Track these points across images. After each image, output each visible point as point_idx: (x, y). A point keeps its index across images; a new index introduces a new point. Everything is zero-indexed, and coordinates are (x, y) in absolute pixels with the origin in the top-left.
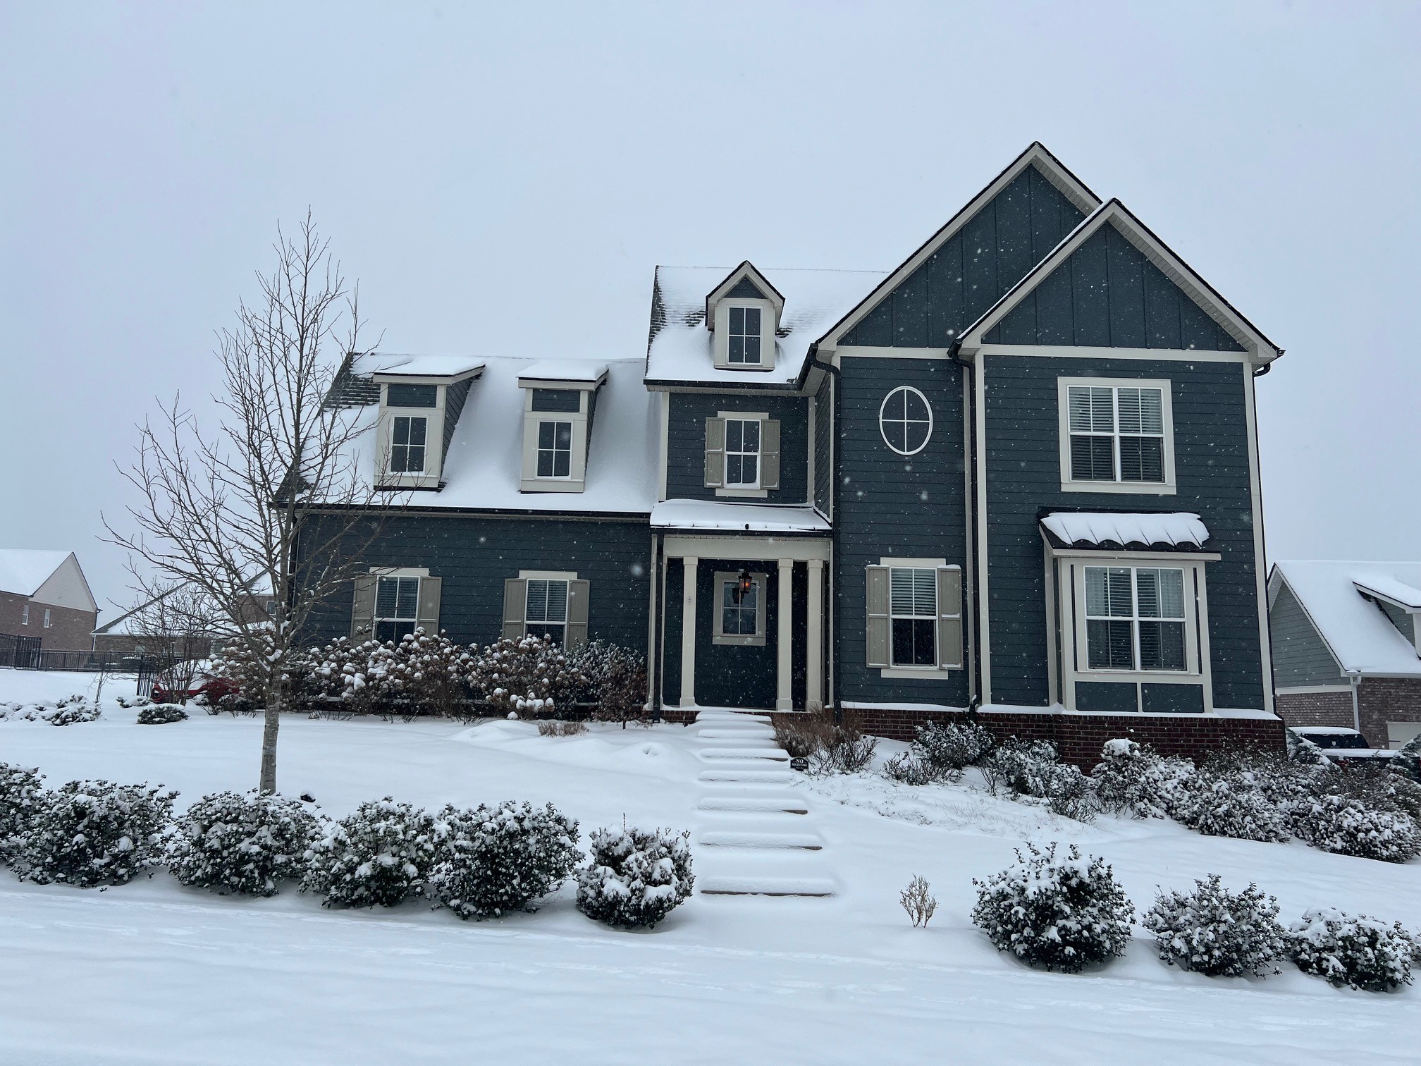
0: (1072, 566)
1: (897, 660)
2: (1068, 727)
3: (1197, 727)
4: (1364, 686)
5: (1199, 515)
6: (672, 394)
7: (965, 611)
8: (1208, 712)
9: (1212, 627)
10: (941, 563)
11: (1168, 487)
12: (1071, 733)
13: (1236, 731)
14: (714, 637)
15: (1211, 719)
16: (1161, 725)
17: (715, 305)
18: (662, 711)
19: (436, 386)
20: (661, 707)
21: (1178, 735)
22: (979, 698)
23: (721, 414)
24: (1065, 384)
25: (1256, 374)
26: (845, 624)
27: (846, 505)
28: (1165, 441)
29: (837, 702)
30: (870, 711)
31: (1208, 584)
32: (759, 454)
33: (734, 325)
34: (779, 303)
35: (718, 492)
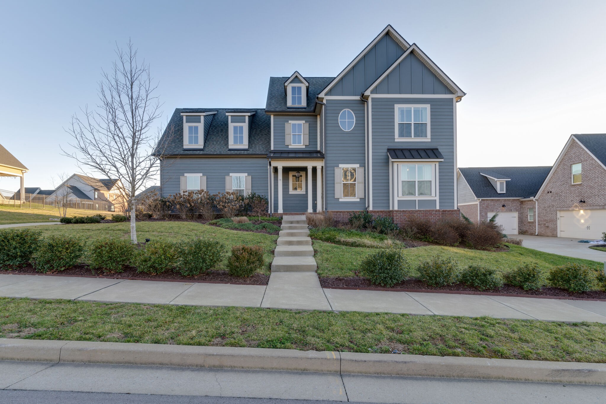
0: (398, 164)
1: (344, 196)
2: (395, 214)
3: (434, 213)
4: (481, 202)
5: (437, 147)
6: (274, 115)
7: (365, 180)
8: (438, 208)
9: (440, 182)
10: (358, 165)
11: (428, 139)
12: (396, 215)
13: (446, 213)
14: (289, 192)
15: (438, 210)
16: (423, 212)
17: (287, 86)
18: (273, 214)
19: (200, 116)
20: (273, 213)
21: (428, 215)
22: (369, 206)
23: (290, 122)
24: (397, 107)
25: (457, 102)
26: (328, 185)
27: (328, 148)
28: (428, 124)
29: (326, 209)
30: (336, 211)
31: (439, 169)
32: (302, 134)
33: (293, 93)
34: (307, 84)
35: (290, 147)
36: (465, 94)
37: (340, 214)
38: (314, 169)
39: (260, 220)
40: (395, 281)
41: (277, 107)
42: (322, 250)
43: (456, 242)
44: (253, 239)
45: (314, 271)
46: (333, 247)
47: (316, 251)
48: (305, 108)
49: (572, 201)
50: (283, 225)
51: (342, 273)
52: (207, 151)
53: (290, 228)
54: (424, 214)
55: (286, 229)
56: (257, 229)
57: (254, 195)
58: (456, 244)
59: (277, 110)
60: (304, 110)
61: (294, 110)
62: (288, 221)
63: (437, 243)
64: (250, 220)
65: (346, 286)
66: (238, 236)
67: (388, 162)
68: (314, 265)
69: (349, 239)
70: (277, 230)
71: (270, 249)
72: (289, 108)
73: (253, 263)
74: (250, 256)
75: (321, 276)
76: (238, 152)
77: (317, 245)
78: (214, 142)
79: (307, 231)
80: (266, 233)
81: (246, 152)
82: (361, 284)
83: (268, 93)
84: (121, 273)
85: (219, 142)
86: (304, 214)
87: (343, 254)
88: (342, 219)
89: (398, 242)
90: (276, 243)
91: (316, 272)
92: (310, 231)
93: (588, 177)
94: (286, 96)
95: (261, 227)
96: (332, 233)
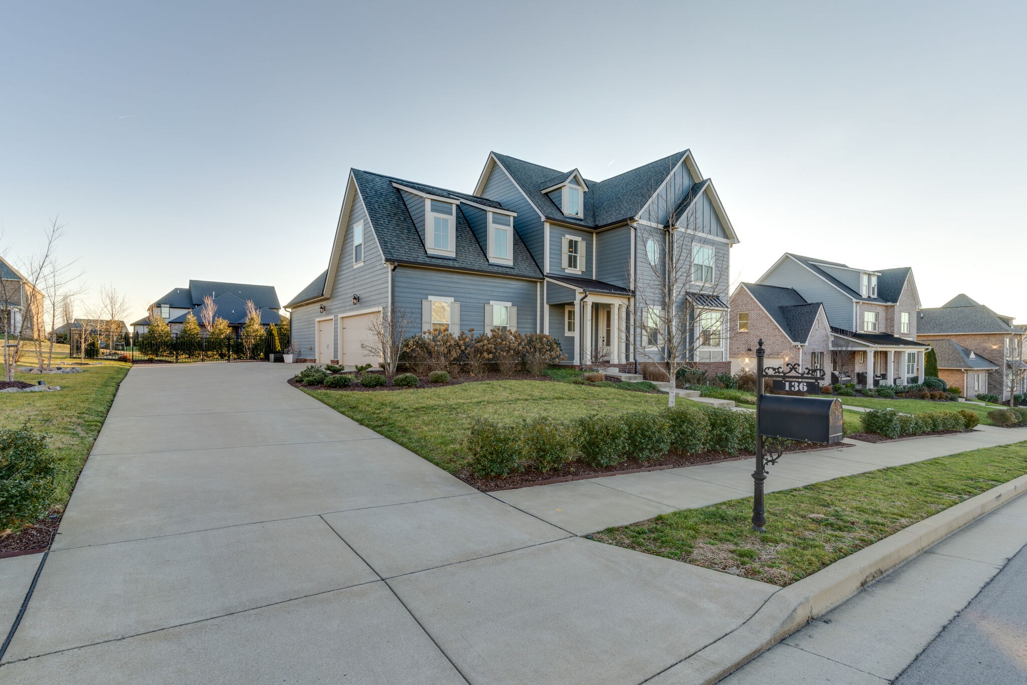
0: (699, 311)
5: (719, 295)
6: (551, 224)
7: (665, 326)
11: (713, 285)
17: (565, 186)
19: (452, 204)
21: (718, 368)
23: (567, 236)
26: (637, 330)
27: (637, 284)
29: (635, 360)
32: (578, 255)
34: (586, 189)
35: (566, 271)
36: (739, 242)
41: (552, 213)
49: (738, 348)
52: (459, 261)
60: (581, 222)
61: (571, 220)
67: (685, 307)
72: (566, 217)
76: (503, 270)
81: (512, 270)
93: (755, 326)
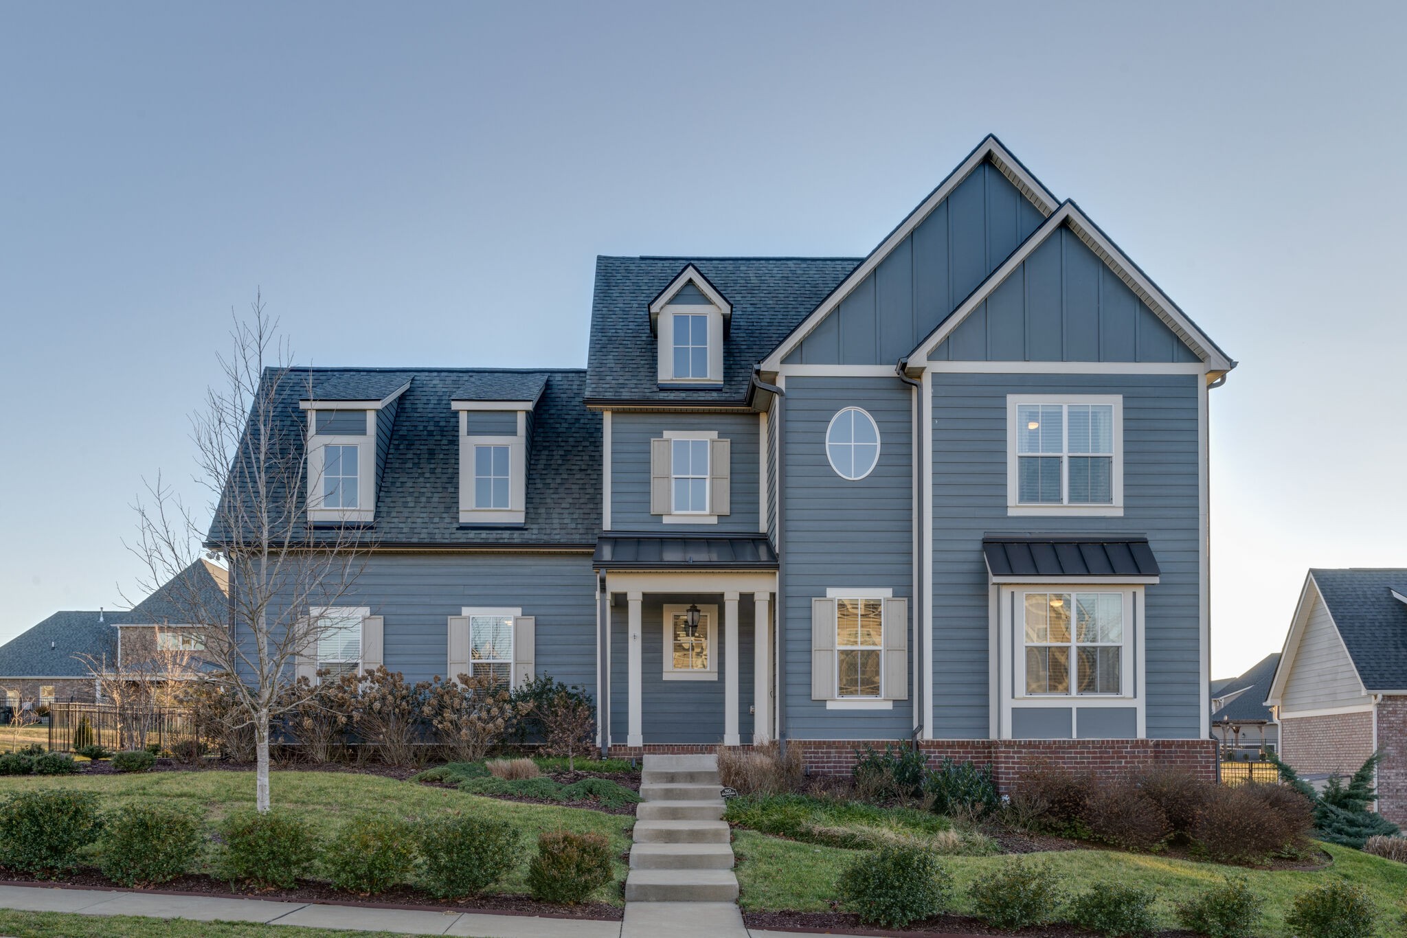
0: (1013, 593)
1: (843, 691)
2: (1003, 752)
3: (1129, 750)
4: (1385, 705)
5: (1145, 536)
6: (614, 412)
7: (910, 640)
8: (1141, 734)
9: (1148, 650)
10: (887, 593)
11: (1115, 508)
12: (1005, 757)
13: (1171, 752)
14: (662, 673)
15: (1142, 741)
16: (1093, 748)
17: (657, 314)
18: (610, 749)
19: (365, 410)
20: (610, 745)
21: (1109, 758)
22: (921, 727)
23: (667, 434)
24: (1015, 402)
25: (1211, 386)
26: (791, 657)
27: (790, 534)
28: (1114, 460)
29: (783, 735)
30: (815, 742)
31: (1146, 606)
32: (708, 476)
33: (679, 337)
34: (726, 309)
35: (666, 520)
36: (1233, 365)
37: (826, 753)
38: (746, 603)
39: (572, 768)
40: (911, 916)
41: (623, 386)
42: (757, 855)
43: (1157, 840)
44: (565, 824)
45: (731, 901)
46: (787, 849)
47: (739, 858)
48: (719, 390)
50: (646, 785)
51: (799, 904)
52: (389, 532)
53: (668, 795)
54: (1095, 753)
55: (654, 799)
56: (570, 798)
57: (546, 684)
58: (1157, 847)
59: (626, 395)
60: (715, 395)
61: (683, 395)
62: (662, 773)
63: (1101, 844)
64: (542, 770)
65: (801, 925)
66: (522, 815)
67: (984, 584)
68: (731, 887)
69: (836, 828)
70: (629, 799)
71: (617, 849)
72: (663, 389)
73: (589, 871)
74: (582, 856)
75: (748, 910)
76: (492, 536)
77: (745, 841)
78: (409, 499)
79: (720, 805)
80: (597, 808)
81: (517, 537)
82: (837, 923)
83: (593, 326)
84: (291, 889)
85: (423, 499)
86: (710, 750)
87: (811, 864)
88: (835, 767)
89: (979, 837)
90: (631, 837)
91: (737, 902)
92: (729, 802)
94: (656, 337)
95: (582, 791)
96: (792, 810)
